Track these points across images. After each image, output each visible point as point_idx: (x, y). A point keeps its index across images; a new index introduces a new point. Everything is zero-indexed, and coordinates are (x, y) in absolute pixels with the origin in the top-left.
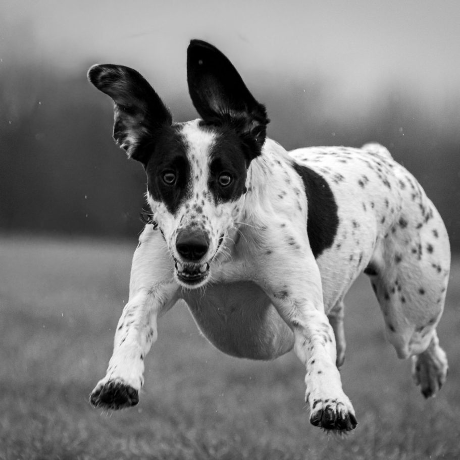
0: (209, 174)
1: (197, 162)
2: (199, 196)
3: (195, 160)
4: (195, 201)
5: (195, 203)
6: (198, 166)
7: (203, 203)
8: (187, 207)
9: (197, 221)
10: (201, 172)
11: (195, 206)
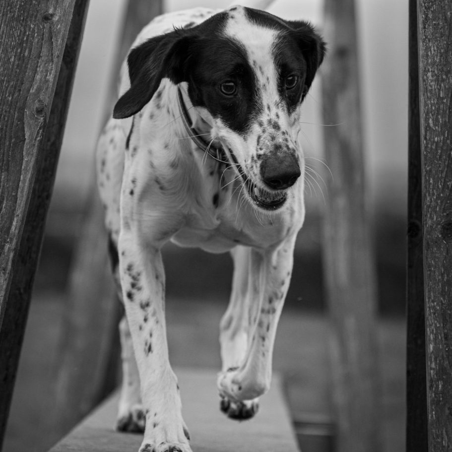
0: (277, 81)
1: (260, 68)
2: (271, 108)
3: (258, 66)
4: (268, 115)
5: (269, 118)
6: (262, 73)
7: (277, 116)
8: (261, 125)
9: (280, 142)
10: (268, 79)
11: (270, 122)
